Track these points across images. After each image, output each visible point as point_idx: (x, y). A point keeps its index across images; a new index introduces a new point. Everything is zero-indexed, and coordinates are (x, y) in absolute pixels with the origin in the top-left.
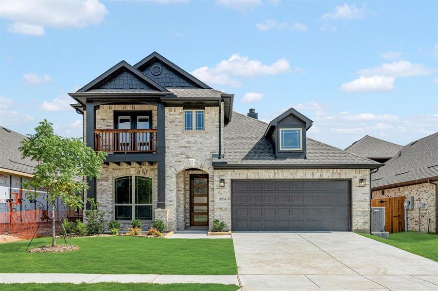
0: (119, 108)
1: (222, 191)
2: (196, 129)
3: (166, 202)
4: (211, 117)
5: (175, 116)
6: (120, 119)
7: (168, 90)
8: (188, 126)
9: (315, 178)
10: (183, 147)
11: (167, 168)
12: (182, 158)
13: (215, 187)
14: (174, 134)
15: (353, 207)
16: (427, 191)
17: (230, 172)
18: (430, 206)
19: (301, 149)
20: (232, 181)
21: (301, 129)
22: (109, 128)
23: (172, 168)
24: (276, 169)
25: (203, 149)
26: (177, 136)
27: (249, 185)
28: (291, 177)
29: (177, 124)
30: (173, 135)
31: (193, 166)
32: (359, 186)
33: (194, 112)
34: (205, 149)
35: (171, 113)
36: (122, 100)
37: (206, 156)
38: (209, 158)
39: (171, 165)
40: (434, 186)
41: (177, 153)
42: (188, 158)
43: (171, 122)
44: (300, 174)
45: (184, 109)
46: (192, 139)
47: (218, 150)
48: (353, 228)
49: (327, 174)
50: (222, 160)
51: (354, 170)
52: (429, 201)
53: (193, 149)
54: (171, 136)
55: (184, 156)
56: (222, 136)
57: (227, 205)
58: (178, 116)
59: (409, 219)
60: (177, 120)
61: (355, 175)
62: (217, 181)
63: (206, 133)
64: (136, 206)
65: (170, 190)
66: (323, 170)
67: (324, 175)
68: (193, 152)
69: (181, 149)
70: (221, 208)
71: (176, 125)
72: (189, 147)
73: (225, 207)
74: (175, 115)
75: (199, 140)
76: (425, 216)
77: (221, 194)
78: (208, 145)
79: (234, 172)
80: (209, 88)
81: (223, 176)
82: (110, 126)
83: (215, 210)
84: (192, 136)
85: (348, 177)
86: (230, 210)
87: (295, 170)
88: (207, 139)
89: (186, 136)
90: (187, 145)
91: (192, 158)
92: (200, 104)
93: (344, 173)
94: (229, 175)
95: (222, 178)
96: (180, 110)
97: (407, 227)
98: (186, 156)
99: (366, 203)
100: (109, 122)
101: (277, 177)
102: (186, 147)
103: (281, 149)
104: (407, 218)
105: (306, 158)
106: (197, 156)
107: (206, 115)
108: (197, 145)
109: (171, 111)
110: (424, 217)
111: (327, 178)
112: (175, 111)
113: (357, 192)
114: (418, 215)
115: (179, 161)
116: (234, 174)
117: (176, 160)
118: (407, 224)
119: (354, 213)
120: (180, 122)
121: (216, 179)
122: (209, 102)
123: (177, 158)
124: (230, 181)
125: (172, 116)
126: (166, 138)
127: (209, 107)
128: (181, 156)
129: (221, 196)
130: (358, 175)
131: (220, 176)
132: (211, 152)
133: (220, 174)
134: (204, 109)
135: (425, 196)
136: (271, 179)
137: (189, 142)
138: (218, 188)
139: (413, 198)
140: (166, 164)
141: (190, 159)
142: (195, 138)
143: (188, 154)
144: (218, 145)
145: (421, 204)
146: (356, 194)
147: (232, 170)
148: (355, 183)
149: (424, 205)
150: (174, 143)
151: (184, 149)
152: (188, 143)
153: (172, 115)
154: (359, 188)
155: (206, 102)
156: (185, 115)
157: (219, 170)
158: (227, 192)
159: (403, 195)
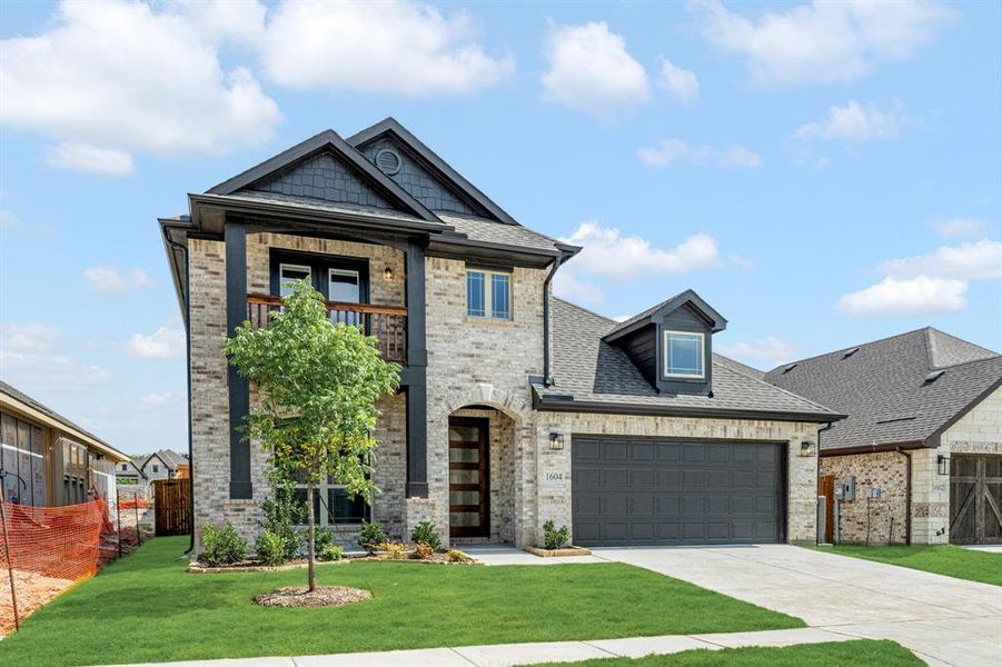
0: (287, 242)
1: (555, 459)
2: (493, 315)
3: (428, 481)
4: (527, 290)
5: (448, 281)
6: (284, 271)
7: (441, 217)
8: (475, 306)
9: (728, 437)
10: (465, 355)
11: (430, 402)
12: (462, 380)
13: (540, 451)
14: (446, 324)
15: (791, 495)
16: (886, 467)
17: (569, 418)
18: (894, 496)
19: (703, 376)
20: (575, 437)
21: (703, 335)
22: (258, 290)
23: (442, 404)
24: (660, 415)
25: (509, 363)
26: (452, 328)
27: (629, 448)
28: (686, 434)
29: (451, 299)
30: (442, 326)
31: (488, 399)
32: (802, 456)
33: (488, 277)
34: (514, 363)
35: (438, 272)
36: (319, 226)
37: (516, 379)
38: (522, 384)
39: (438, 396)
40: (904, 459)
41: (454, 367)
42: (477, 381)
43: (438, 294)
44: (701, 428)
45: (467, 265)
46: (484, 339)
47: (542, 369)
48: (791, 537)
49: (749, 431)
50: (551, 391)
51: (793, 423)
52: (890, 485)
53: (488, 361)
54: (437, 327)
55: (469, 376)
56: (551, 337)
57: (564, 490)
58: (454, 282)
59: (843, 520)
60: (452, 291)
61: (795, 434)
62: (543, 437)
63: (516, 326)
64: (329, 490)
65: (437, 455)
66: (743, 421)
67: (745, 433)
68: (489, 369)
69: (462, 359)
70: (552, 498)
71: (450, 303)
72: (478, 356)
73: (561, 494)
74: (447, 277)
75: (502, 342)
76: (882, 514)
77: (552, 465)
78: (521, 355)
79: (578, 417)
80: (517, 224)
81: (556, 425)
82: (262, 286)
83: (540, 501)
84: (485, 332)
85: (783, 437)
86: (569, 501)
87: (694, 419)
88: (519, 342)
89: (473, 330)
90: (475, 351)
91: (485, 381)
92: (502, 260)
93: (777, 429)
94: (569, 424)
95: (554, 430)
96: (458, 266)
97: (839, 534)
98: (473, 377)
99: (811, 488)
100: (258, 277)
101: (661, 433)
102: (472, 356)
103: (667, 374)
104: (840, 517)
105: (711, 395)
106: (498, 378)
107: (516, 285)
108: (496, 354)
109: (439, 268)
110: (877, 514)
111: (748, 437)
112: (447, 269)
113: (797, 467)
114: (864, 511)
115: (457, 388)
116: (578, 422)
117: (450, 384)
118: (840, 529)
119: (792, 508)
120: (459, 296)
121: (542, 431)
122: (523, 257)
123: (453, 379)
124: (569, 438)
125: (439, 281)
126: (427, 332)
127: (523, 269)
128: (460, 375)
129: (552, 471)
130: (799, 434)
131: (550, 425)
132: (527, 372)
133: (551, 421)
134: (511, 271)
135: (882, 475)
136: (649, 437)
137: (478, 345)
138: (544, 453)
139: (854, 478)
140: (428, 392)
141: (481, 384)
142: (493, 336)
143: (476, 373)
144: (542, 356)
145: (875, 492)
146: (796, 470)
147: (575, 414)
148: (795, 448)
149: (879, 492)
150: (445, 345)
151: (468, 359)
152: (477, 348)
153: (440, 277)
154: (801, 459)
155: (517, 256)
156: (469, 280)
157: (547, 413)
158: (563, 462)
159: (829, 474)
